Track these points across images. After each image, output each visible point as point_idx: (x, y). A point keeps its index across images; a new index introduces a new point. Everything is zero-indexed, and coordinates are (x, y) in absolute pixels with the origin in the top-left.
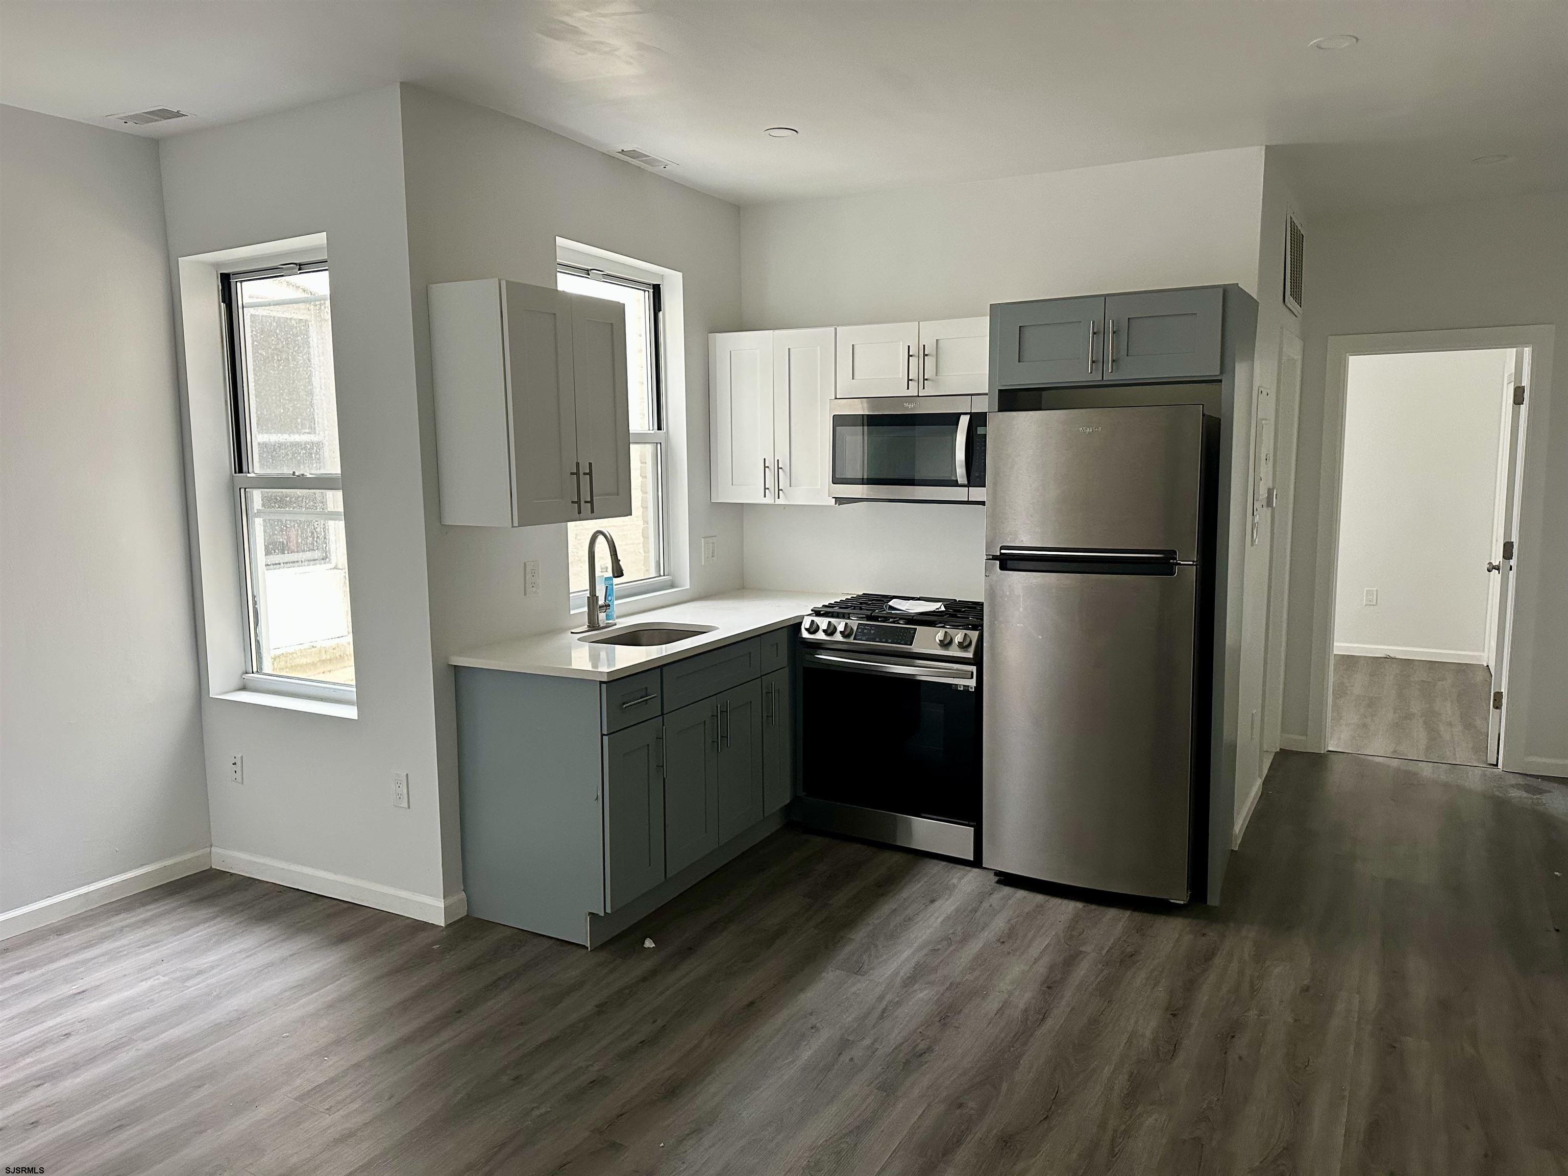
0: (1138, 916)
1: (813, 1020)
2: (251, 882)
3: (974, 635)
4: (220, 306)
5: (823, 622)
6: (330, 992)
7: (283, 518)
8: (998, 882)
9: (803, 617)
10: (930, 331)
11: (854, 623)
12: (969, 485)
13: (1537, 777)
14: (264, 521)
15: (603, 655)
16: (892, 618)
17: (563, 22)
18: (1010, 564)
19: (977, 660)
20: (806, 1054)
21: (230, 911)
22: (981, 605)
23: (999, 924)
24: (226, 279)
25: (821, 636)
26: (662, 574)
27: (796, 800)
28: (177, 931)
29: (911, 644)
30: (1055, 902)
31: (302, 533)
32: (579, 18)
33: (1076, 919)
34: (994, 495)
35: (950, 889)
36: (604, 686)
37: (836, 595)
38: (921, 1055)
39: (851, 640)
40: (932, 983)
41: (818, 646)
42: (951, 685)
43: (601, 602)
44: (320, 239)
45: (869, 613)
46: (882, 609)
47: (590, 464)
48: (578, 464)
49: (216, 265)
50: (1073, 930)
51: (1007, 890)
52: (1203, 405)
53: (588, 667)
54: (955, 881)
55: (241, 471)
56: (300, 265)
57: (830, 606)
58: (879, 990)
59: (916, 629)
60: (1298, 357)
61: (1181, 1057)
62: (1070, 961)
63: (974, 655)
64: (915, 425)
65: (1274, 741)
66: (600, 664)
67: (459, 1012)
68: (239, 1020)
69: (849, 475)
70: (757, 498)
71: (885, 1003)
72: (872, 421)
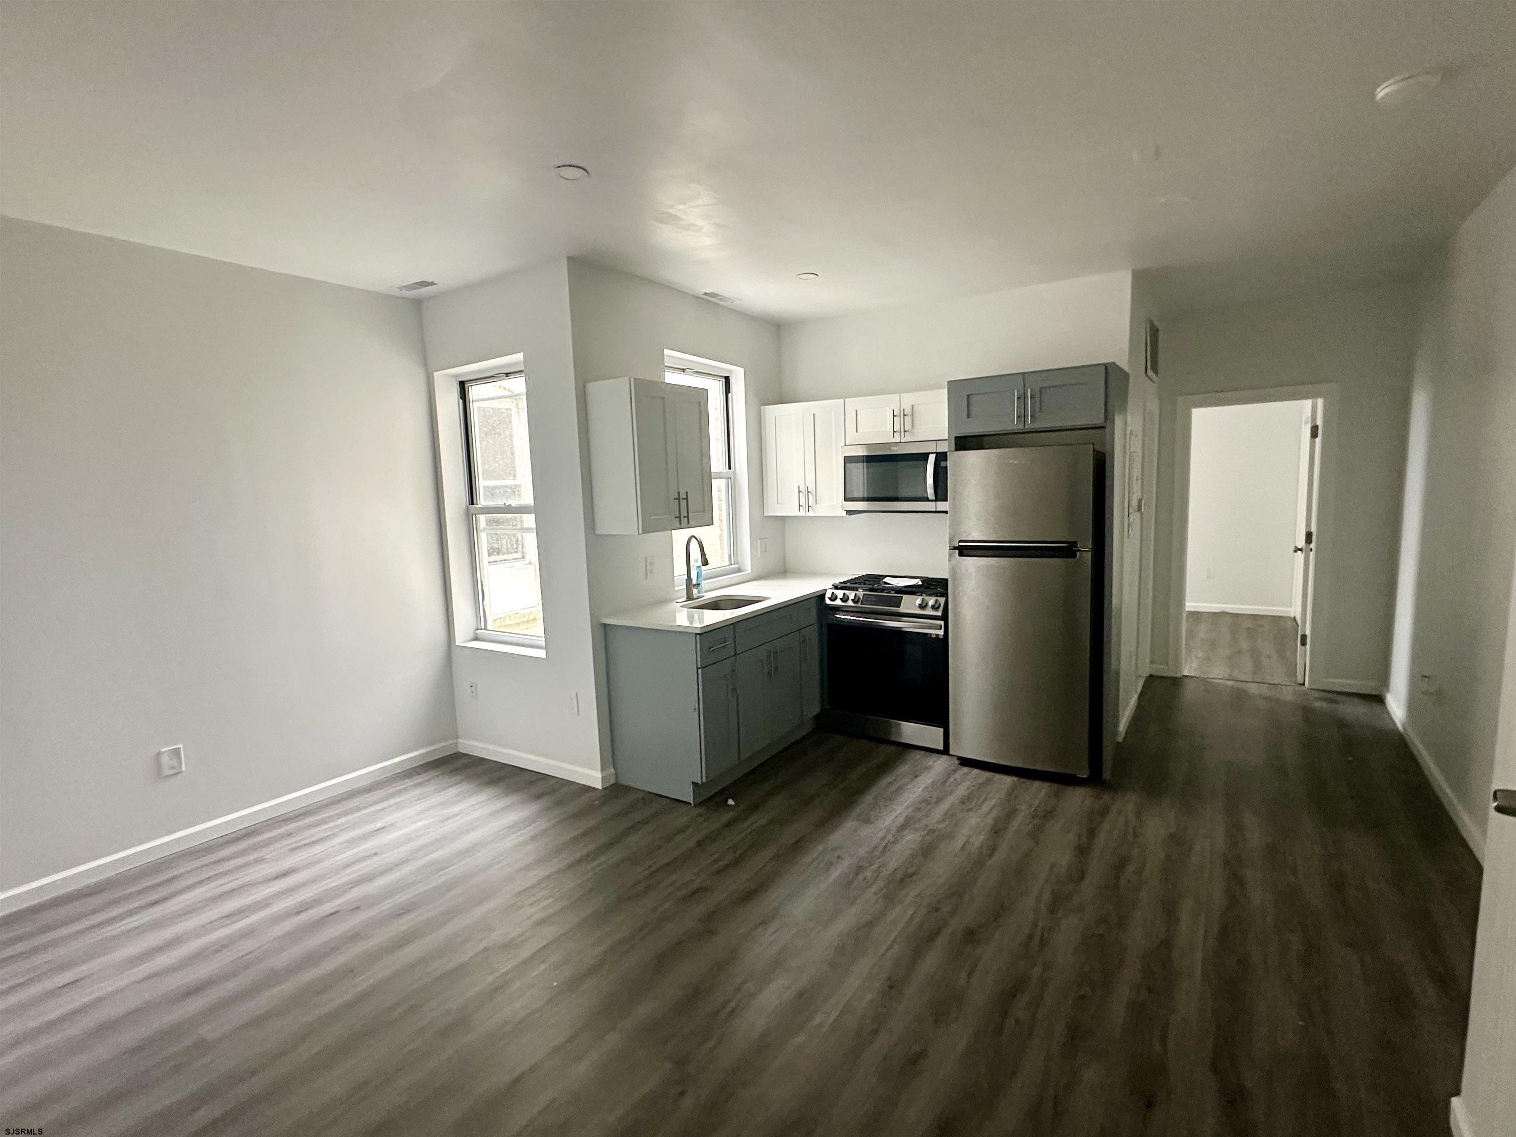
0: (1055, 786)
1: (838, 853)
2: (482, 760)
3: (942, 600)
4: (459, 401)
5: (840, 593)
6: (530, 831)
7: (499, 532)
8: (960, 764)
9: (826, 590)
10: (907, 401)
11: (861, 593)
12: (936, 500)
13: (1334, 692)
14: (487, 534)
15: (696, 616)
16: (886, 590)
17: (667, 213)
18: (965, 552)
19: (945, 617)
20: (836, 873)
21: (469, 778)
22: (947, 580)
23: (961, 791)
24: (462, 385)
25: (838, 602)
26: (733, 563)
27: (823, 710)
28: (438, 791)
29: (899, 607)
30: (998, 776)
31: (510, 541)
32: (679, 210)
33: (1014, 788)
34: (954, 506)
35: (928, 768)
36: (698, 637)
37: (849, 575)
38: (911, 876)
39: (859, 605)
40: (916, 830)
41: (837, 609)
42: (927, 634)
43: (694, 582)
44: (519, 357)
45: (871, 586)
46: (878, 583)
47: (687, 493)
48: (679, 493)
49: (456, 376)
50: (1011, 796)
51: (966, 769)
52: (1093, 444)
53: (687, 624)
54: (931, 763)
55: (473, 504)
56: (507, 374)
57: (845, 582)
58: (880, 835)
59: (902, 597)
60: (1156, 411)
61: (1087, 881)
62: (1010, 814)
63: (943, 613)
64: (897, 461)
65: (1146, 671)
66: (694, 622)
67: (611, 844)
68: (474, 848)
69: (856, 495)
70: (794, 512)
71: (886, 841)
72: (869, 460)
